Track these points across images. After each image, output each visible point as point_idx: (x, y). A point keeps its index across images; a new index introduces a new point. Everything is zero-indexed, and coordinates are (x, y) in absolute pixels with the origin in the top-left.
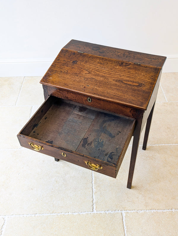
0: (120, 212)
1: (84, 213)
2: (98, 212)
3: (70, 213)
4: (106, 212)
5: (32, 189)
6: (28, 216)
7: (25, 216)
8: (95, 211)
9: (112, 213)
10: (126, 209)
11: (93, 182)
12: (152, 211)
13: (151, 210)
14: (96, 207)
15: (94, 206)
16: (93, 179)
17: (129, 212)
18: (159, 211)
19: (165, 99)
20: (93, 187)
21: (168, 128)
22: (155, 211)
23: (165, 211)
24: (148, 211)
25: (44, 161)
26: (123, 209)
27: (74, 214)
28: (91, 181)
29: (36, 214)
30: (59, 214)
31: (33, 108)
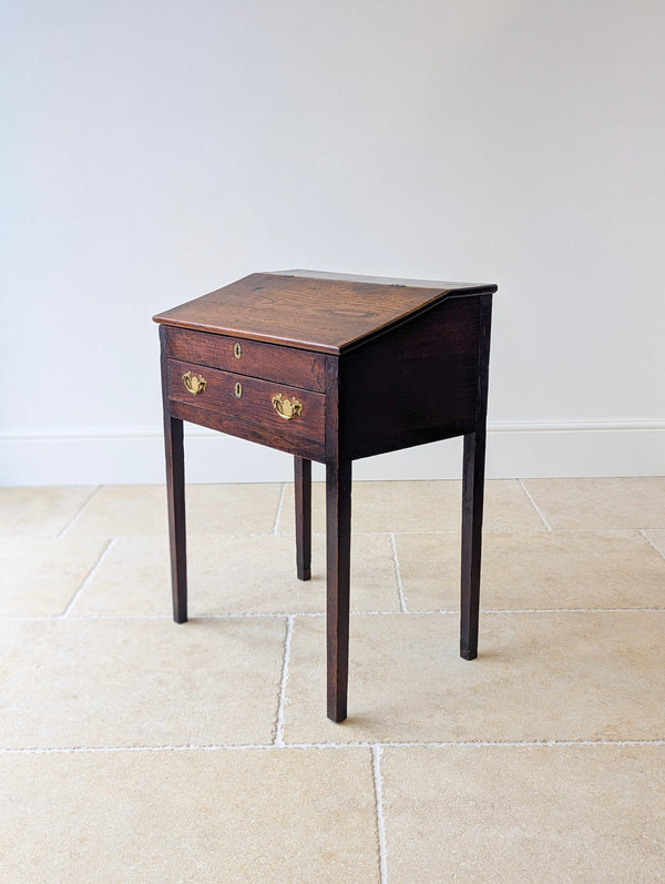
0: (365, 745)
1: (243, 748)
2: (290, 746)
3: (192, 747)
4: (318, 745)
5: (75, 697)
6: (48, 752)
7: (38, 751)
8: (280, 743)
9: (339, 747)
10: (386, 740)
11: (284, 685)
12: (478, 745)
13: (473, 741)
14: (285, 736)
15: (279, 733)
16: (286, 677)
17: (397, 745)
18: (500, 745)
19: (543, 524)
20: (283, 696)
21: (548, 579)
22: (485, 744)
23: (523, 745)
24: (462, 744)
25: (125, 642)
26: (376, 740)
27: (207, 748)
28: (277, 682)
29: (79, 748)
30: (155, 749)
31: (113, 543)
